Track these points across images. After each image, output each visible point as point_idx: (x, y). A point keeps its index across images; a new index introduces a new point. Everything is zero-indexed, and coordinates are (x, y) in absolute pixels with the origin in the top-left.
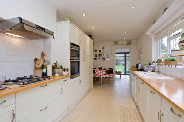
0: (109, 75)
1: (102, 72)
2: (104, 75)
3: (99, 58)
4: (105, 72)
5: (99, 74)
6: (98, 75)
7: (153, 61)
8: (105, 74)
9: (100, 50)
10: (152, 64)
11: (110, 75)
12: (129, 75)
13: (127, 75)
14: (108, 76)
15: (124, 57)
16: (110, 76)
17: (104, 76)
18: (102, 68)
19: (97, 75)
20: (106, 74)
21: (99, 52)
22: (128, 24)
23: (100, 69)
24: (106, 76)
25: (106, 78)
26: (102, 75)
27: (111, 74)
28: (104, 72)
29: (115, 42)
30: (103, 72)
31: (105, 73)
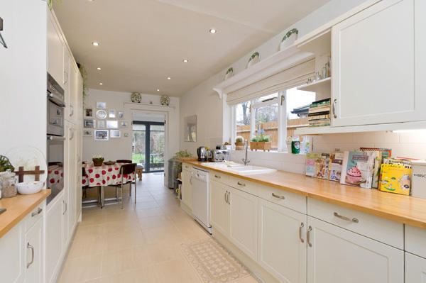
0: (127, 177)
1: (107, 172)
2: (114, 177)
3: (88, 133)
4: (117, 169)
5: (97, 176)
6: (95, 179)
7: (224, 143)
8: (116, 175)
9: (91, 110)
10: (222, 147)
11: (128, 175)
12: (163, 171)
13: (152, 174)
14: (125, 180)
15: (145, 133)
16: (130, 178)
17: (115, 182)
18: (102, 160)
19: (92, 180)
20: (119, 176)
21: (88, 115)
22: (186, 61)
23: (98, 162)
24: (120, 179)
25: (119, 185)
26: (108, 178)
27: (131, 175)
28: (114, 169)
29: (134, 93)
30: (110, 170)
31: (116, 173)
